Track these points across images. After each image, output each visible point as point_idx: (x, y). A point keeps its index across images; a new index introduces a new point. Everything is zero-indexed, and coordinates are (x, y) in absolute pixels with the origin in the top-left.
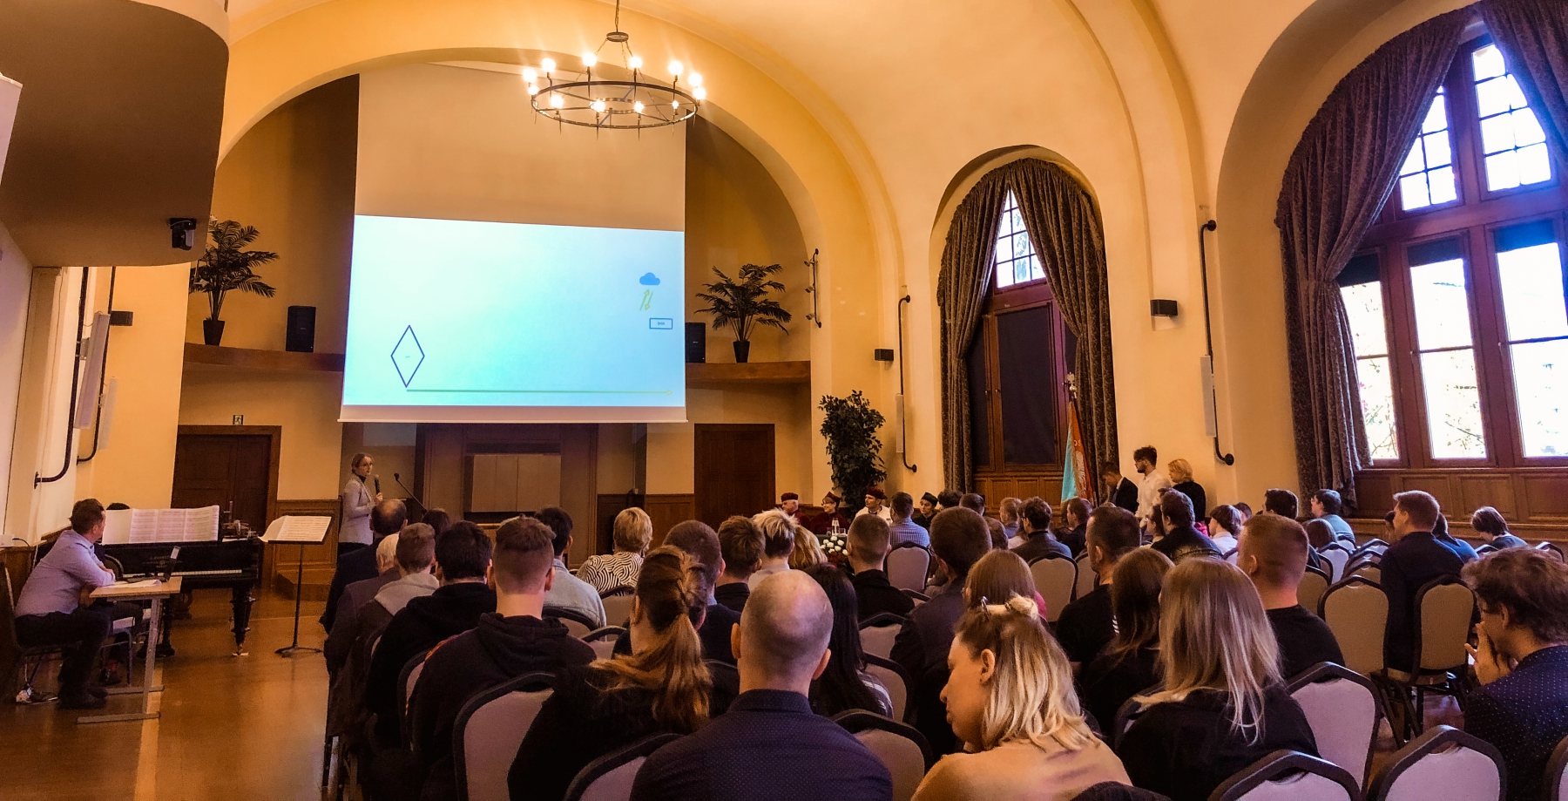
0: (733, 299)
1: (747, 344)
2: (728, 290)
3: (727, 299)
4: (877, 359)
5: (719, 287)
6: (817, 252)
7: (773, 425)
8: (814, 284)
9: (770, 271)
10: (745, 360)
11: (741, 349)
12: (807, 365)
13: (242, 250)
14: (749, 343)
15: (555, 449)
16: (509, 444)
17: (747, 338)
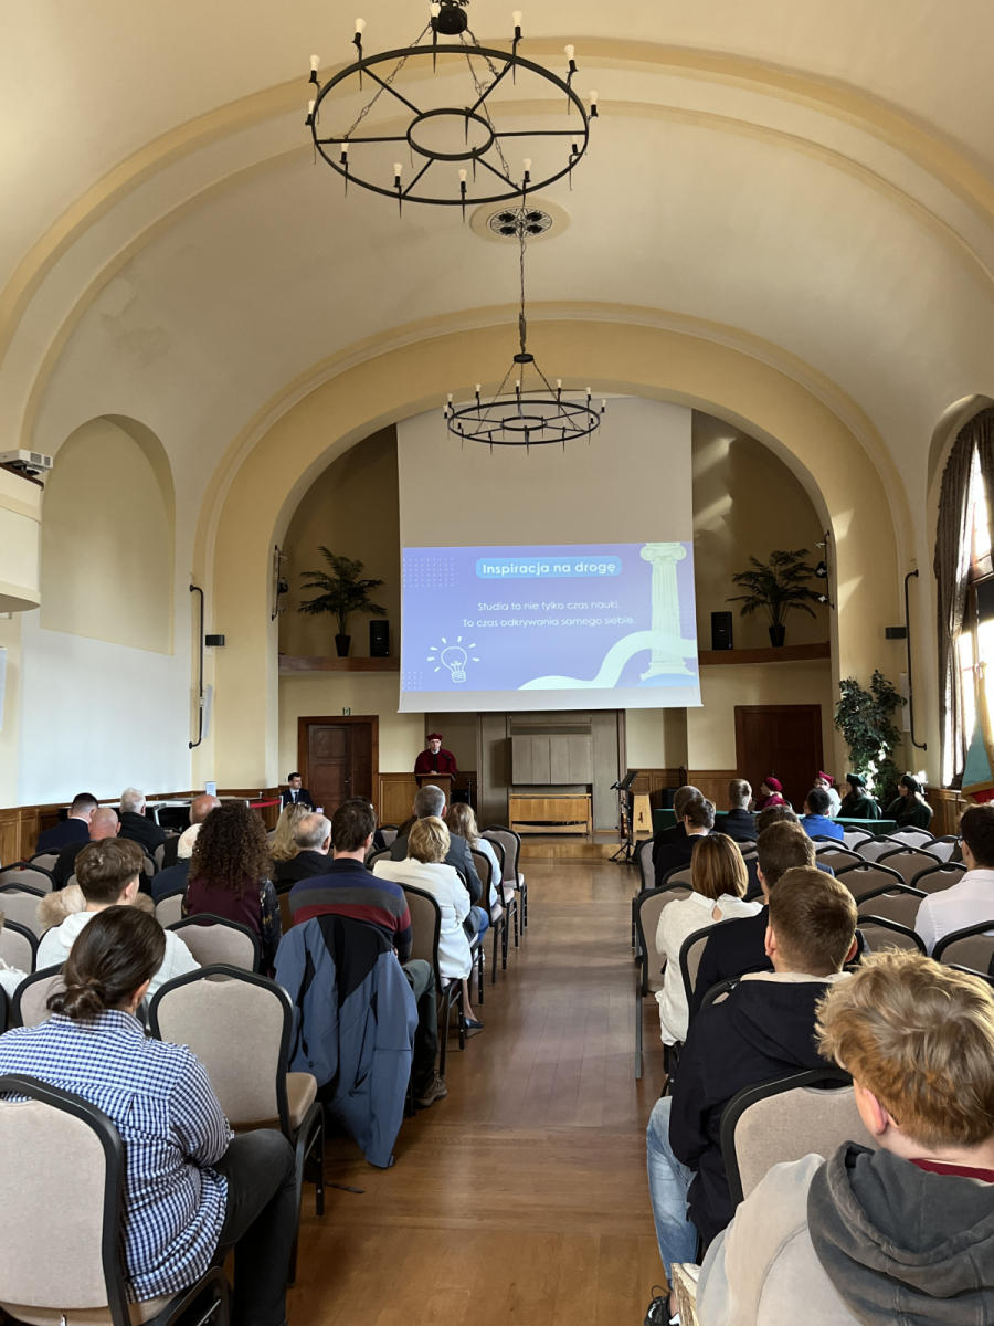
1: (782, 629)
3: (758, 587)
4: (887, 637)
5: (751, 574)
6: (829, 533)
7: (819, 706)
8: (826, 567)
9: (800, 556)
10: (782, 644)
11: (777, 634)
13: (356, 581)
14: (784, 627)
15: (585, 730)
16: (547, 728)
17: (781, 623)
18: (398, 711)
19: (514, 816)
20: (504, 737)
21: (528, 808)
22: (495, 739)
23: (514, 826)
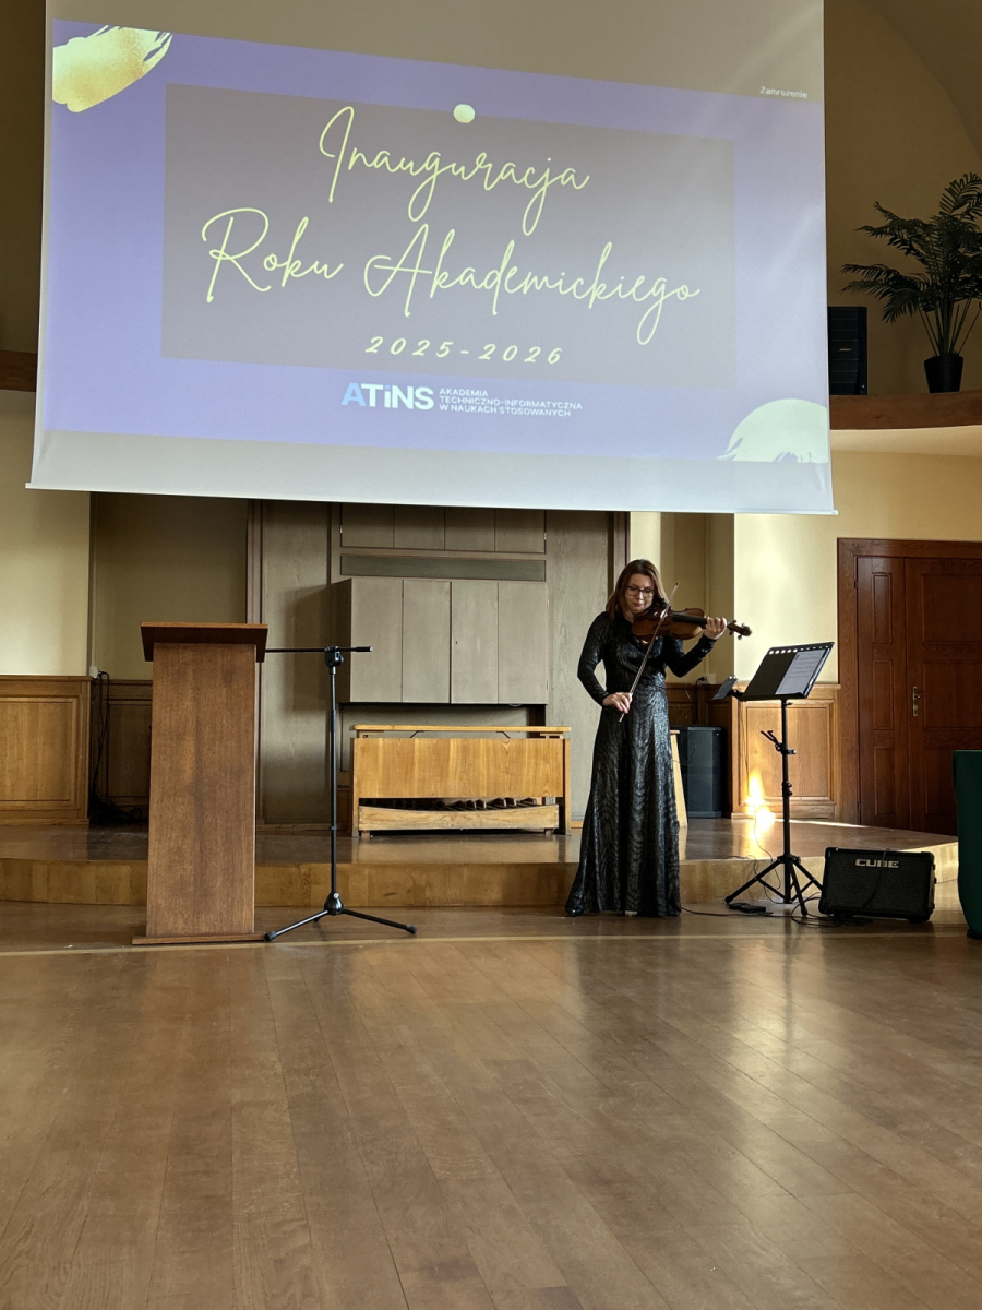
1: (958, 362)
5: (893, 230)
10: (956, 391)
11: (944, 371)
14: (961, 359)
15: (530, 571)
16: (435, 560)
17: (956, 349)
18: (28, 486)
19: (367, 784)
20: (321, 580)
21: (407, 761)
22: (298, 585)
23: (366, 810)
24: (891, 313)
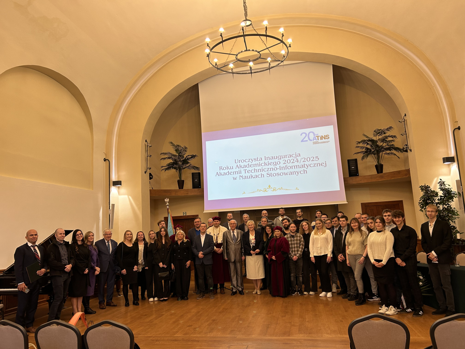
0: (371, 146)
1: (382, 166)
2: (368, 142)
3: (369, 147)
4: (444, 163)
5: (364, 141)
6: (405, 115)
7: (402, 201)
8: (405, 131)
9: (389, 130)
10: (382, 172)
11: (379, 168)
12: (408, 171)
13: (185, 156)
17: (381, 163)
18: (204, 212)
24: (363, 158)
